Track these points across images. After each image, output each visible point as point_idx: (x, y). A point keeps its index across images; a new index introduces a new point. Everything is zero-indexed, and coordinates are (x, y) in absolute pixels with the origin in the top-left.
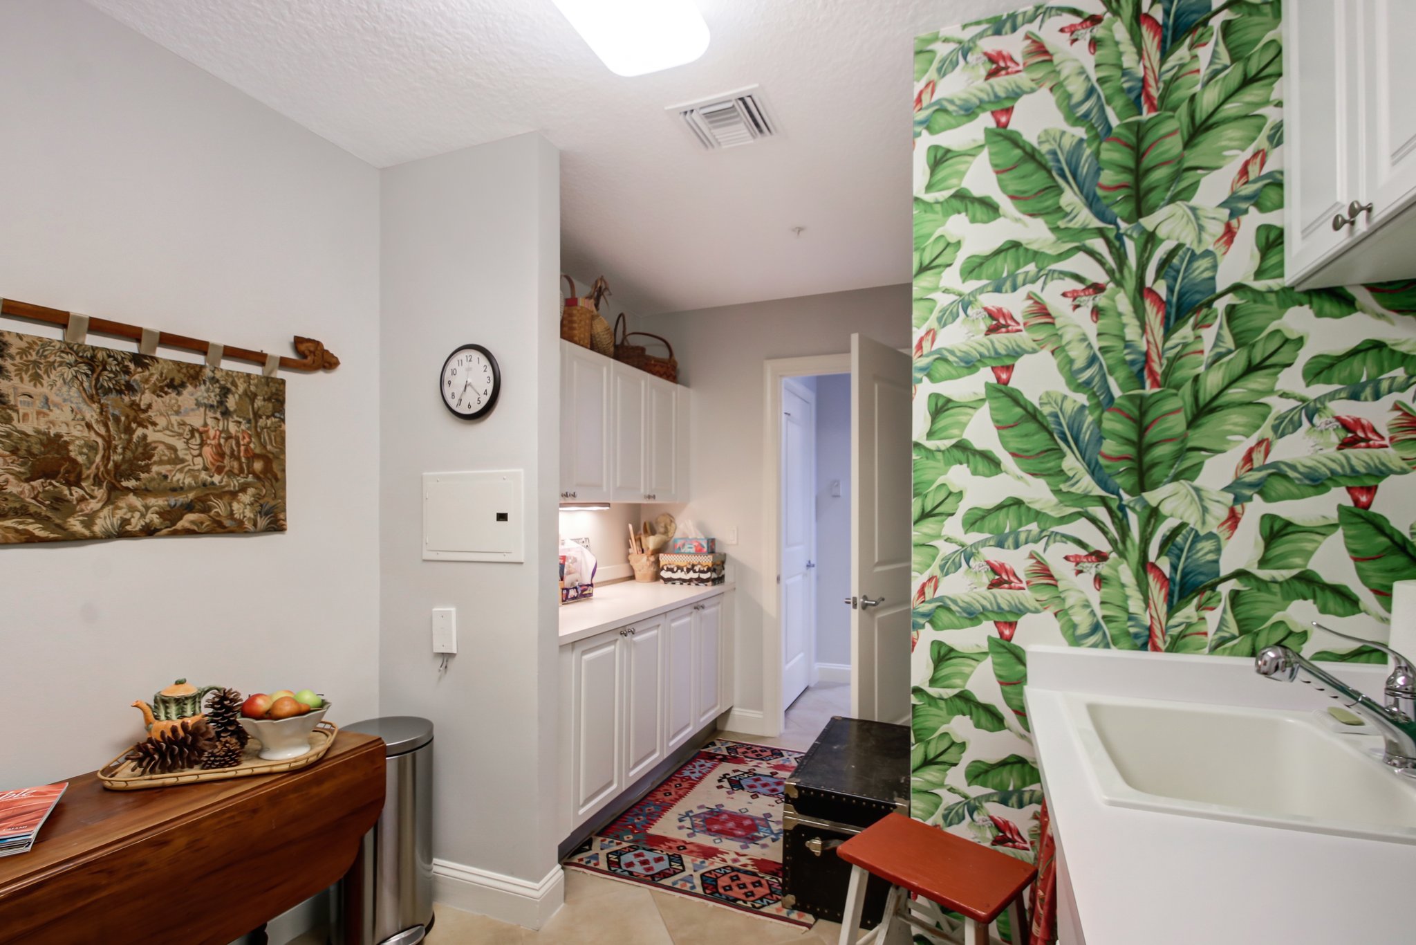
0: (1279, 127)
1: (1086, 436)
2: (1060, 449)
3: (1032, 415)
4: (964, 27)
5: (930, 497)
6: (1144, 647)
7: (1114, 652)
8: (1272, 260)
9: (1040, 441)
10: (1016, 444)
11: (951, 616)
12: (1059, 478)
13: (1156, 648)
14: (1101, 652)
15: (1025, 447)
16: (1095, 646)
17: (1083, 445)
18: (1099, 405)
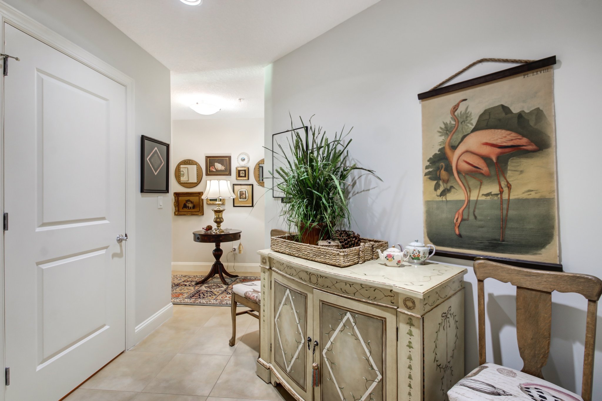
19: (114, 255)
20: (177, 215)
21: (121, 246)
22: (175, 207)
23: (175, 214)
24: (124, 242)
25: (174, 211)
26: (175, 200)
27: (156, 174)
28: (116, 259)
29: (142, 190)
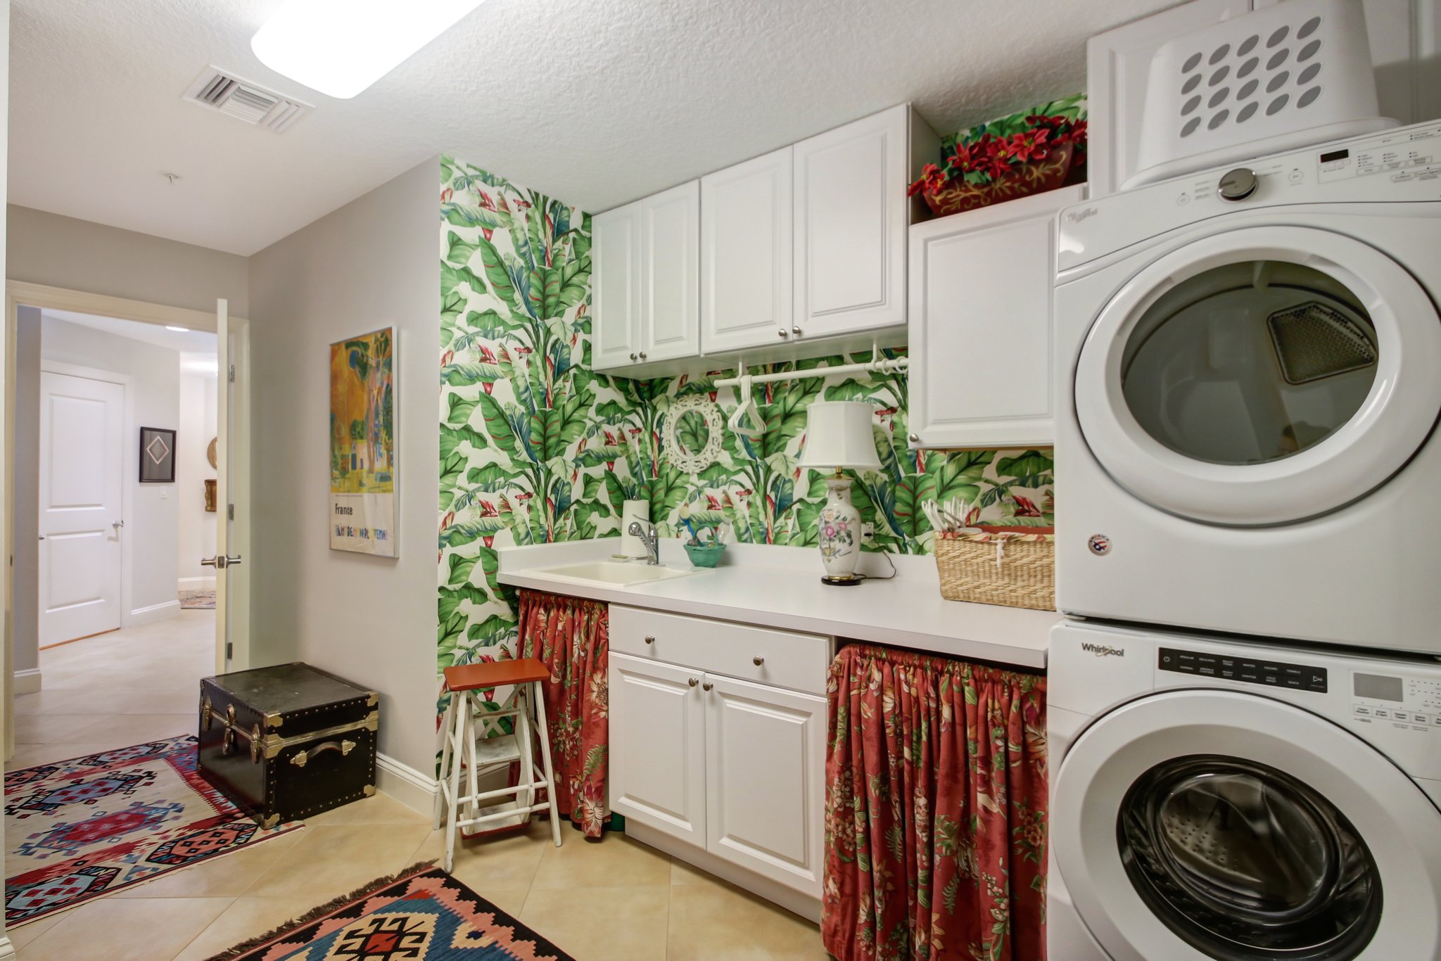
0: (590, 297)
1: (524, 429)
2: (513, 436)
3: (502, 414)
4: (468, 166)
5: (450, 460)
6: (545, 542)
7: (535, 546)
8: (587, 357)
9: (504, 430)
10: (494, 431)
11: (461, 537)
12: (513, 452)
13: (550, 541)
14: (530, 547)
15: (498, 433)
16: (527, 544)
17: (523, 434)
18: (529, 413)
19: (110, 539)
20: (210, 511)
21: (117, 531)
22: (207, 500)
23: (207, 510)
24: (120, 527)
25: (205, 505)
26: (207, 490)
27: (158, 463)
28: (112, 543)
29: (141, 480)
